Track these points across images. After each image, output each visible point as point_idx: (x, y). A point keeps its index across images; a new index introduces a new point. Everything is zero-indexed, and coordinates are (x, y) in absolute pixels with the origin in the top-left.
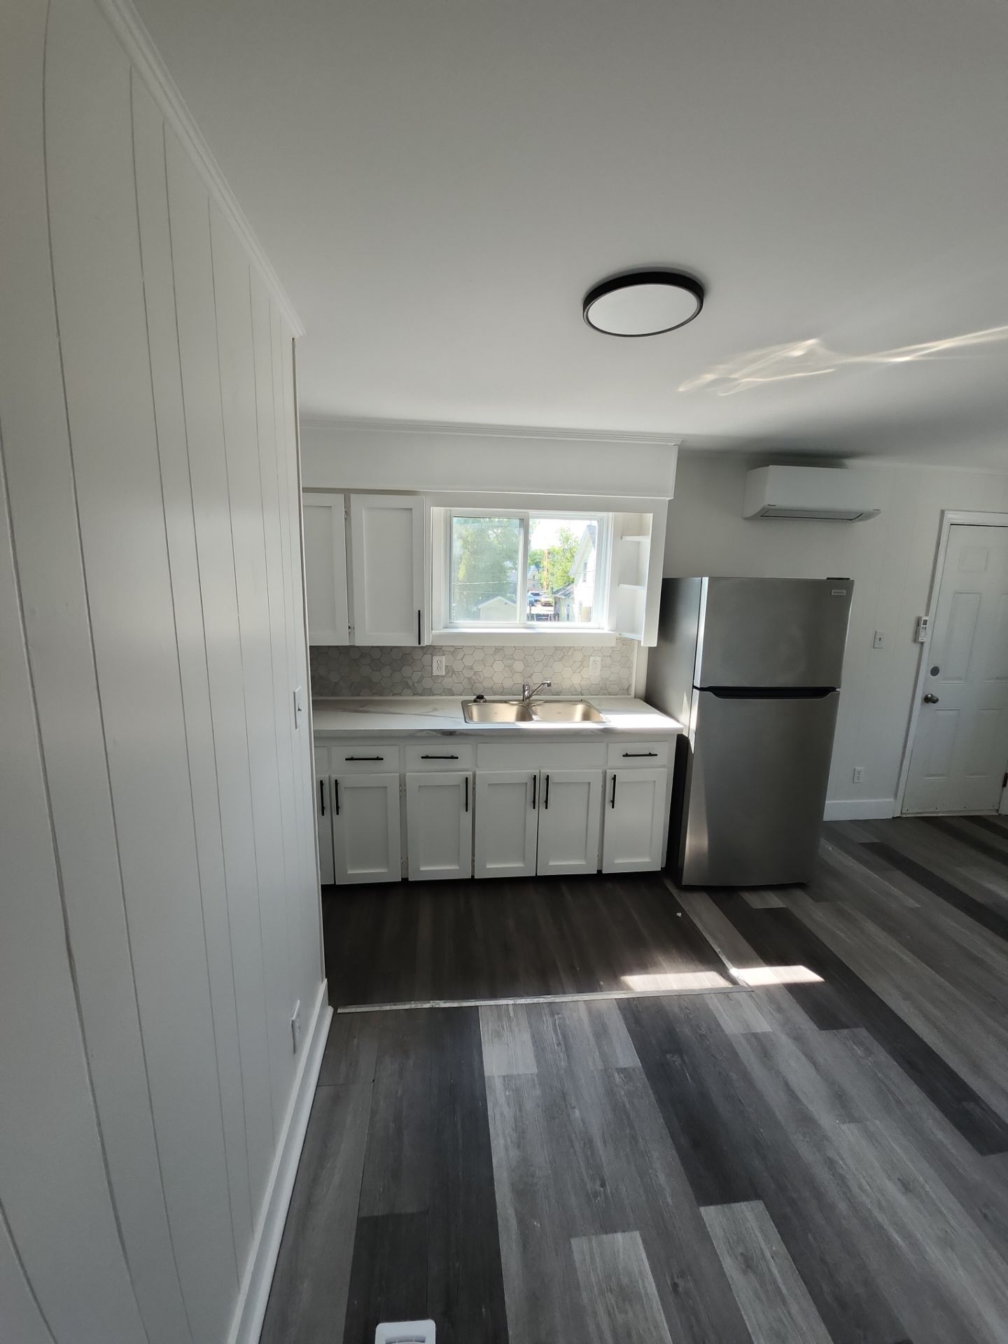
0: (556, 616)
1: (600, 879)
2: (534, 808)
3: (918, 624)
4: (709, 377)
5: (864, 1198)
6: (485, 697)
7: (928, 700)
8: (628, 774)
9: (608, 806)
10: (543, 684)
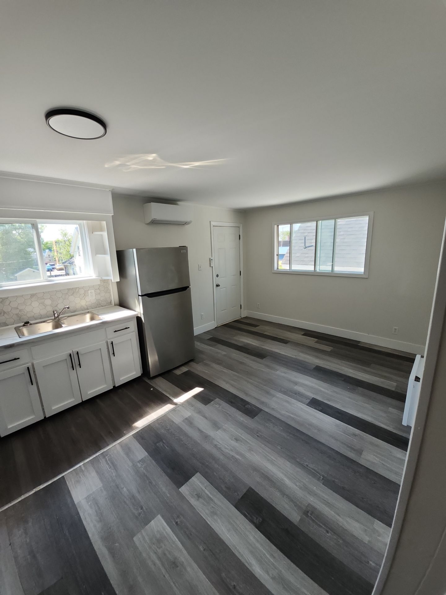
0: (67, 274)
1: (115, 389)
2: (73, 369)
3: (210, 261)
4: (117, 163)
5: (227, 450)
6: (30, 322)
7: (218, 286)
8: (117, 339)
9: (112, 356)
10: (65, 308)
